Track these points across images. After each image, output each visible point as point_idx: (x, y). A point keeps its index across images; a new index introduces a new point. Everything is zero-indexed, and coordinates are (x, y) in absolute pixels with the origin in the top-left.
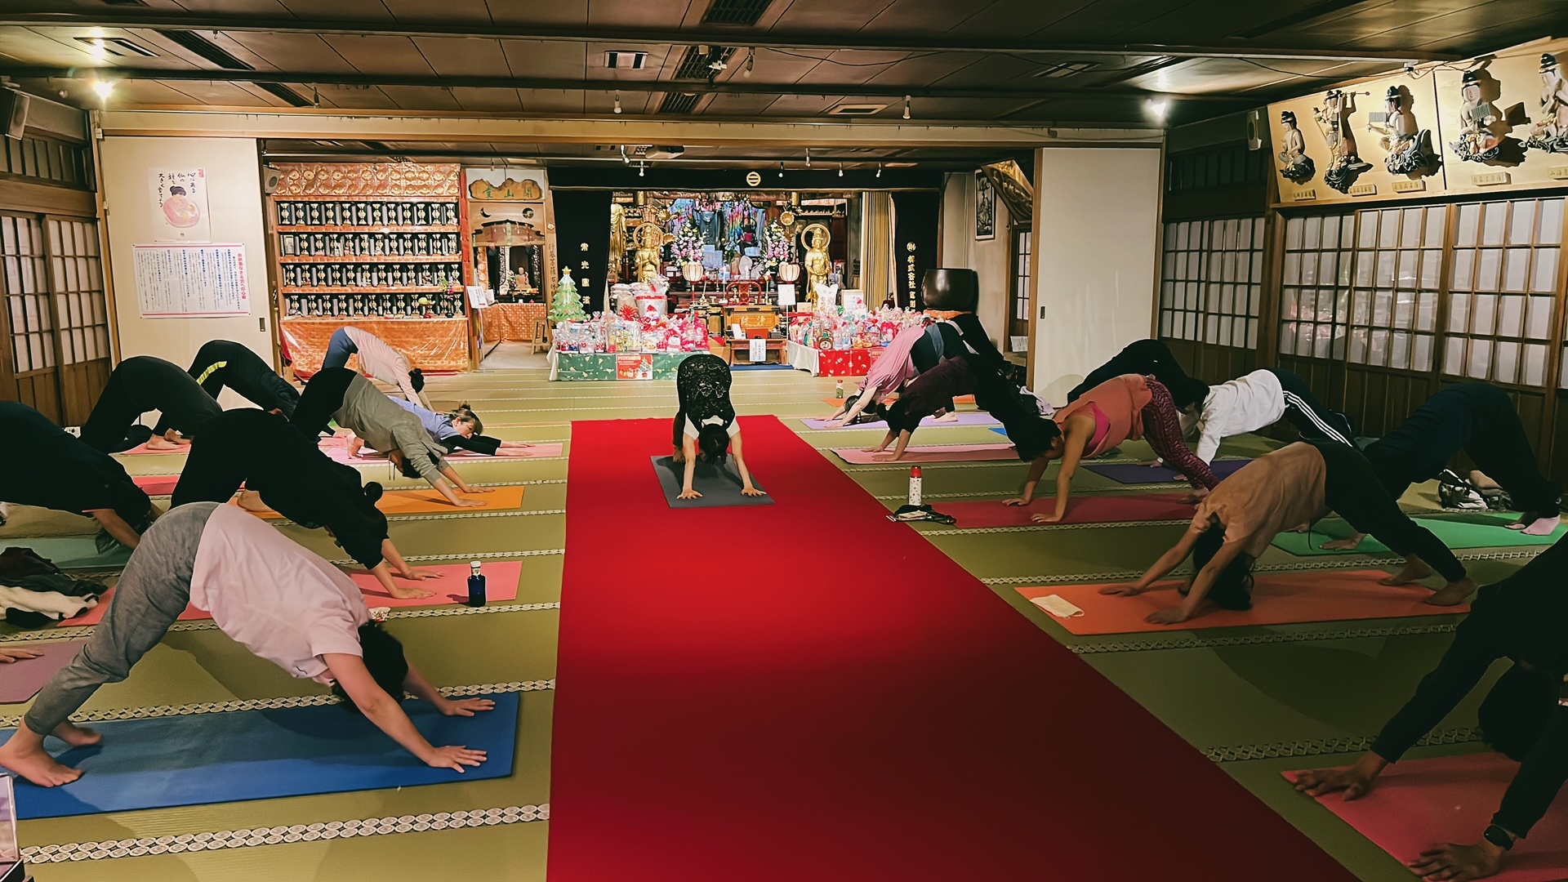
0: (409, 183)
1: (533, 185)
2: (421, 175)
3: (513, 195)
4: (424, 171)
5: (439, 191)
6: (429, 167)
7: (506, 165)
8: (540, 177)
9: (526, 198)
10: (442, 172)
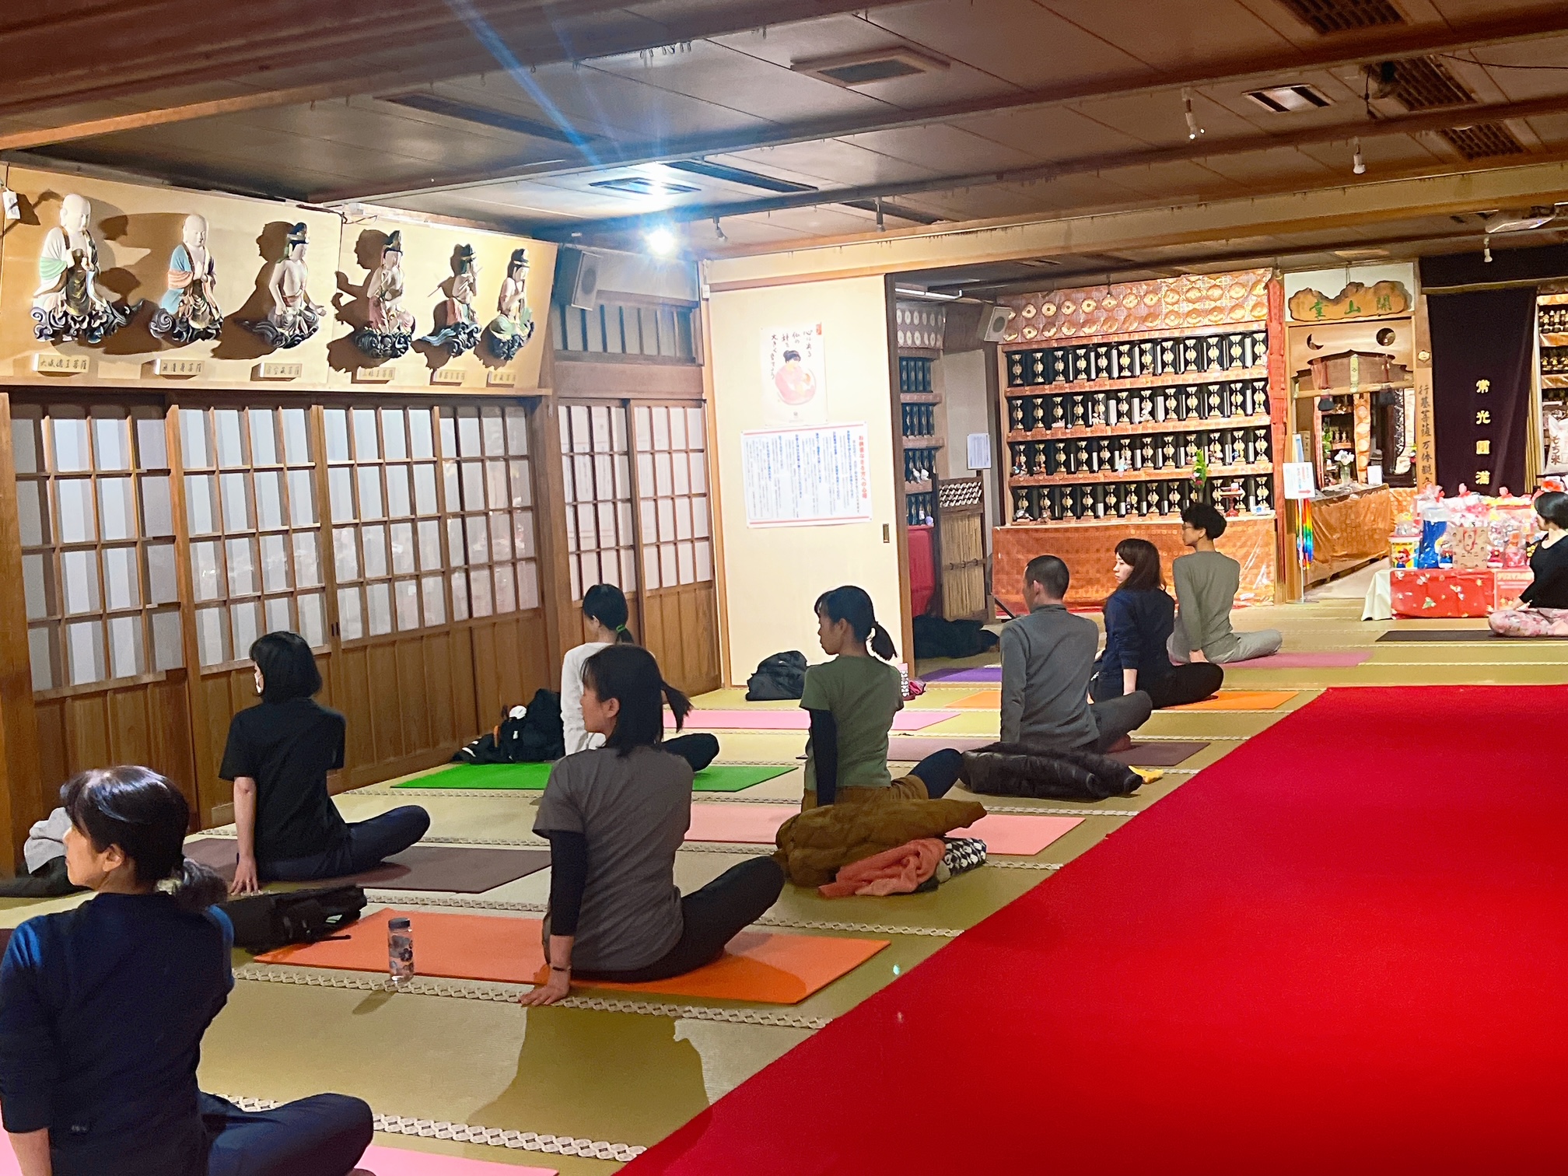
0: (1191, 307)
1: (1393, 289)
2: (1210, 293)
3: (1359, 310)
4: (1215, 286)
5: (1238, 314)
6: (1223, 279)
7: (1349, 263)
8: (1406, 275)
9: (1380, 312)
10: (1243, 286)
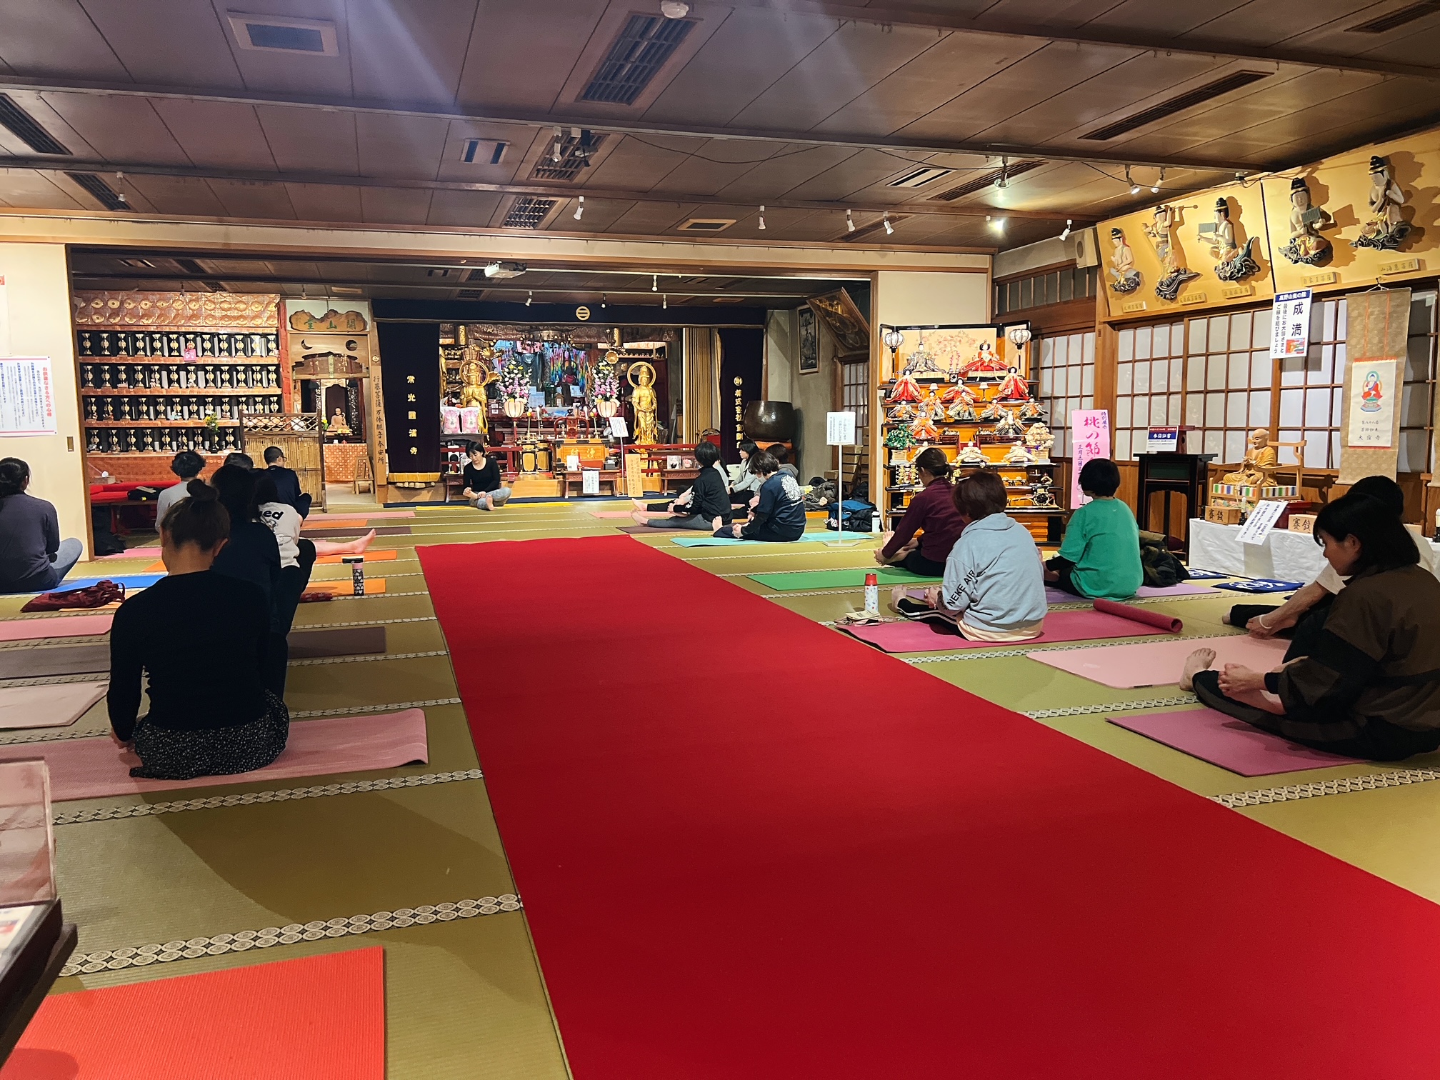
1: (357, 316)
2: (238, 305)
4: (241, 301)
6: (246, 297)
7: (330, 295)
8: (363, 308)
9: (349, 330)
10: (260, 303)
